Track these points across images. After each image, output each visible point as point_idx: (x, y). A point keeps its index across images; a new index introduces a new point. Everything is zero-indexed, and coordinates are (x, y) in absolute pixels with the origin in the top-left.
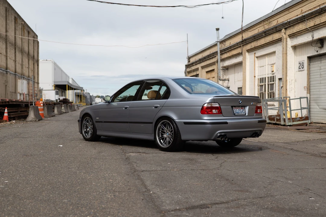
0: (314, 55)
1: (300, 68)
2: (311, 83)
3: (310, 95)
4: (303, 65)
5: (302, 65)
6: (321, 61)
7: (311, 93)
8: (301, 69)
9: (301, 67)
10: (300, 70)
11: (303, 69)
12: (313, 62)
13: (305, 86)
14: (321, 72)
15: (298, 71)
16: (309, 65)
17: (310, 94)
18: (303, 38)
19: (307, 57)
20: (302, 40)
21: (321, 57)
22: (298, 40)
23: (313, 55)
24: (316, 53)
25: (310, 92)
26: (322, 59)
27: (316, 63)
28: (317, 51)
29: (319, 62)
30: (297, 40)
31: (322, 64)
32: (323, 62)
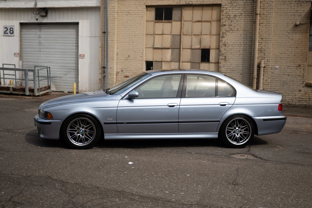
0: (32, 22)
1: (5, 33)
2: (24, 50)
3: (22, 62)
4: (12, 31)
5: (10, 31)
6: (40, 29)
7: (24, 60)
8: (9, 34)
9: (8, 32)
10: (6, 35)
11: (12, 35)
12: (28, 29)
13: (16, 52)
14: (40, 40)
15: (3, 35)
16: (21, 31)
17: (22, 60)
18: (17, 3)
19: (19, 23)
20: (14, 5)
21: (41, 26)
22: (8, 3)
23: (30, 22)
24: (34, 21)
25: (22, 59)
26: (43, 28)
27: (33, 30)
28: (37, 19)
29: (38, 30)
30: (6, 3)
31: (42, 33)
32: (43, 30)
